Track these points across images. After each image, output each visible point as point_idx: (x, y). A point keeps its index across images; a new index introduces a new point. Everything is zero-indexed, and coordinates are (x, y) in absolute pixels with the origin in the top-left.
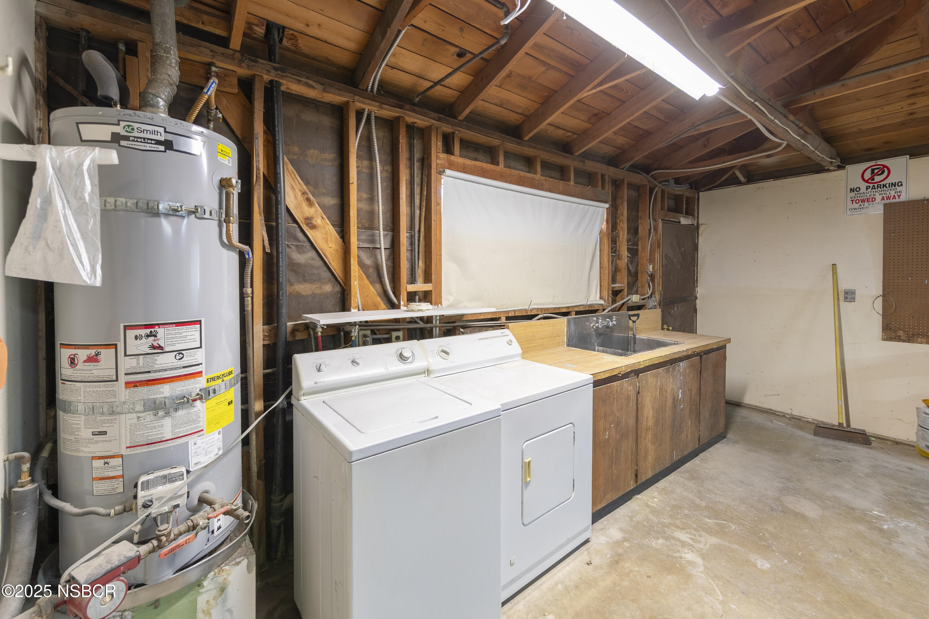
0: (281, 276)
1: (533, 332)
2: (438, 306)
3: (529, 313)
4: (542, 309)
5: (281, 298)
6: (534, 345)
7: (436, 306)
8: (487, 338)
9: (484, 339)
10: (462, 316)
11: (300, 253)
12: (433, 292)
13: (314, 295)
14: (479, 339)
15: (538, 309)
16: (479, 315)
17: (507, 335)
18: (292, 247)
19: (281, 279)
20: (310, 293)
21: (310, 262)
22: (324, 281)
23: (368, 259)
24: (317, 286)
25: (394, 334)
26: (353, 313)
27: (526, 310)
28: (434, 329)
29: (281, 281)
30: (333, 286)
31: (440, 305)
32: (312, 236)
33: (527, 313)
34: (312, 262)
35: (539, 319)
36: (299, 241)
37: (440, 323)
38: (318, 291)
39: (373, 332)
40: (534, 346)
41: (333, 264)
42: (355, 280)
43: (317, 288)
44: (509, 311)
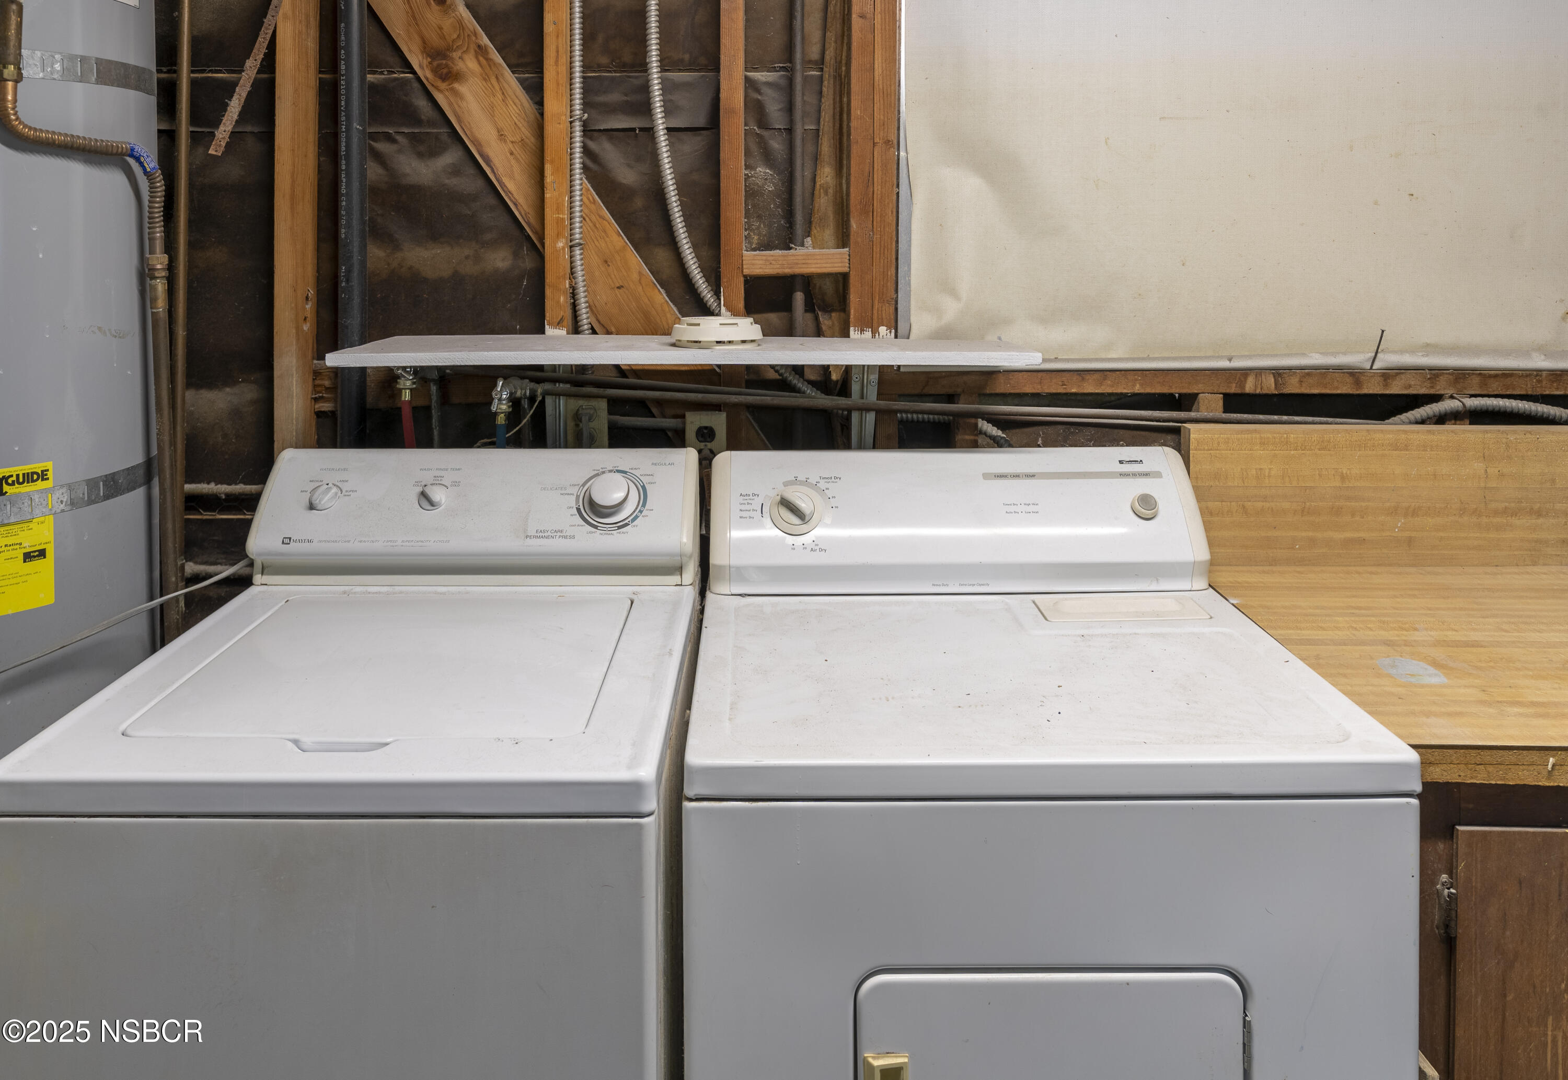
0: (343, 222)
1: (1343, 478)
2: (875, 332)
3: (1372, 388)
4: (1460, 375)
5: (343, 284)
6: (1349, 535)
7: (868, 334)
8: (1032, 476)
9: (1016, 476)
10: (989, 374)
11: (420, 155)
12: (853, 280)
13: (457, 279)
14: (986, 476)
15: (1435, 373)
16: (1075, 377)
17: (1146, 475)
18: (399, 138)
19: (343, 231)
20: (446, 273)
21: (447, 181)
22: (488, 236)
23: (629, 166)
24: (467, 252)
25: (694, 421)
26: (553, 338)
27: (1354, 373)
28: (855, 417)
29: (343, 236)
30: (516, 255)
31: (883, 330)
32: (451, 104)
33: (1358, 383)
34: (453, 182)
35: (1422, 422)
36: (418, 122)
37: (880, 395)
38: (469, 269)
39: (615, 405)
40: (1348, 543)
41: (510, 185)
42: (558, 235)
43: (467, 257)
44: (1245, 372)
